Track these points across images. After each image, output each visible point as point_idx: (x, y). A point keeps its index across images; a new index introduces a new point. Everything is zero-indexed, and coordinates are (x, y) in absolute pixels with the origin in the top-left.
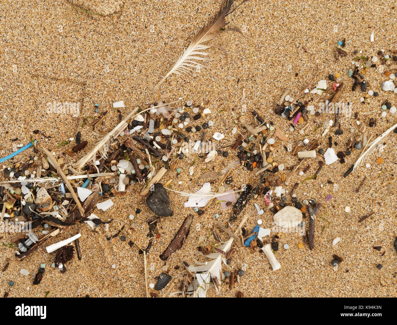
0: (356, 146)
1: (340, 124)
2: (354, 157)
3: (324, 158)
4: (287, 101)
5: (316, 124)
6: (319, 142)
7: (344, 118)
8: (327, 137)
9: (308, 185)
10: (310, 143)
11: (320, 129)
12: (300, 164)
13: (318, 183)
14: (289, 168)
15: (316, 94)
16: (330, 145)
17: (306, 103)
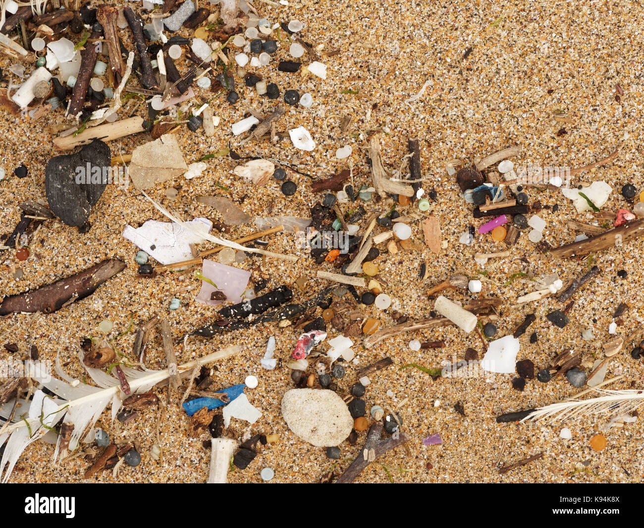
0: (570, 373)
1: (573, 303)
2: (552, 393)
3: (485, 349)
4: (501, 174)
5: (524, 267)
6: (501, 307)
7: (591, 297)
8: (528, 310)
9: (412, 381)
10: (481, 294)
11: (523, 281)
12: (427, 325)
13: (434, 393)
14: (398, 316)
15: (572, 202)
16: (518, 332)
17: (537, 207)
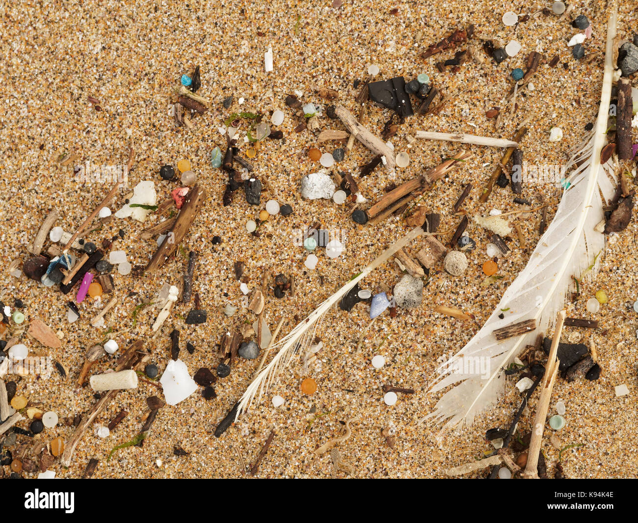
0: (241, 352)
1: (197, 295)
2: (241, 379)
3: (160, 389)
4: (58, 243)
5: (137, 300)
6: (145, 346)
7: (207, 278)
8: (167, 331)
9: (125, 462)
10: (121, 349)
11: (145, 311)
12: (99, 409)
13: (150, 456)
14: (71, 421)
15: (130, 218)
16: (174, 353)
17: (107, 245)
